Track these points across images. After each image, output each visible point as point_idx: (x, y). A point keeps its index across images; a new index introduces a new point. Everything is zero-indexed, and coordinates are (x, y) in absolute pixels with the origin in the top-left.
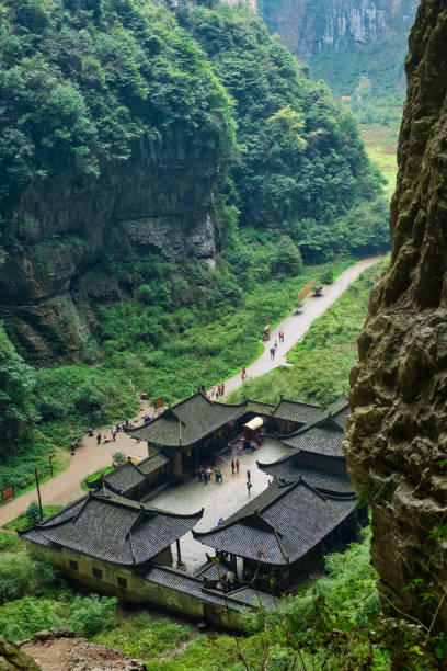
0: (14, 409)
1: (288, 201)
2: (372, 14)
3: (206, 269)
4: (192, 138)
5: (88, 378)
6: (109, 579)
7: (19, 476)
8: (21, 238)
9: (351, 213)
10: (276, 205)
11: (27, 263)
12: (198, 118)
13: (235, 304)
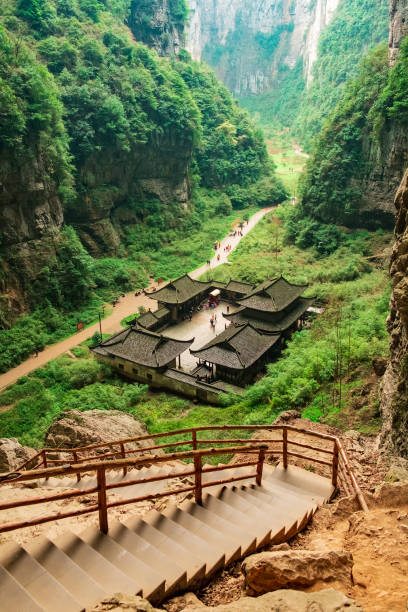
0: (83, 280)
1: (226, 174)
2: (261, 78)
3: (183, 209)
4: (180, 134)
5: (121, 265)
6: (142, 374)
7: (85, 317)
8: (85, 185)
9: (259, 183)
10: (219, 176)
11: (88, 199)
12: (184, 122)
13: (198, 229)
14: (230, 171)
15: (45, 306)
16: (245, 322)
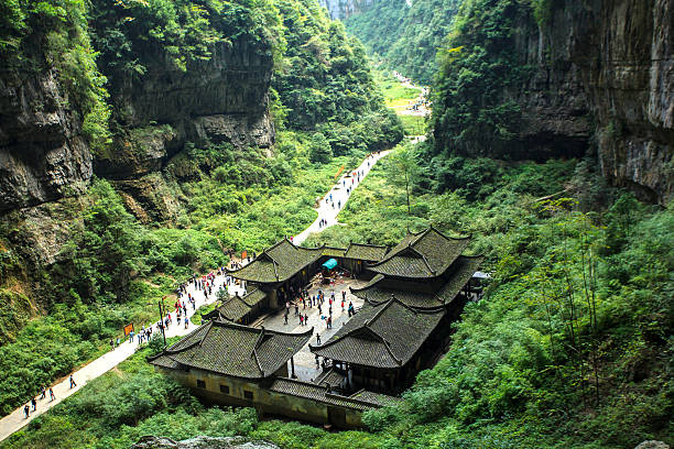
3: (265, 156)
6: (236, 392)
8: (123, 123)
11: (128, 144)
12: (259, 32)
14: (325, 104)
15: (71, 303)
16: (389, 298)
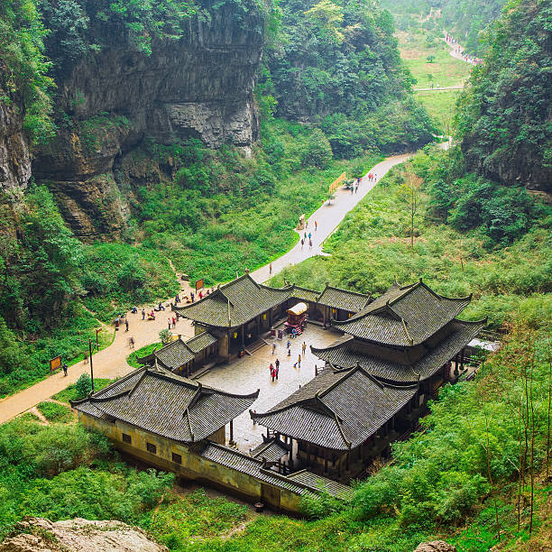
0: (62, 282)
1: (322, 95)
3: (243, 157)
4: (240, 23)
5: (131, 256)
6: (163, 454)
7: (66, 349)
8: (71, 113)
9: (381, 110)
10: (309, 98)
11: (75, 138)
13: (269, 193)
14: (331, 90)
